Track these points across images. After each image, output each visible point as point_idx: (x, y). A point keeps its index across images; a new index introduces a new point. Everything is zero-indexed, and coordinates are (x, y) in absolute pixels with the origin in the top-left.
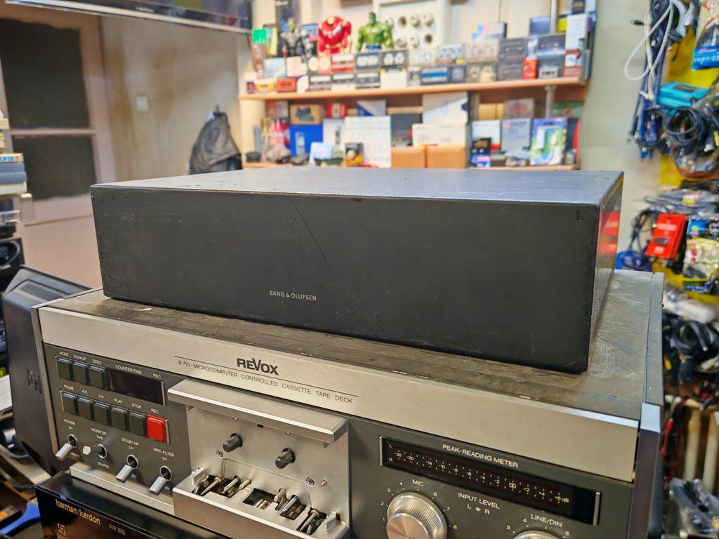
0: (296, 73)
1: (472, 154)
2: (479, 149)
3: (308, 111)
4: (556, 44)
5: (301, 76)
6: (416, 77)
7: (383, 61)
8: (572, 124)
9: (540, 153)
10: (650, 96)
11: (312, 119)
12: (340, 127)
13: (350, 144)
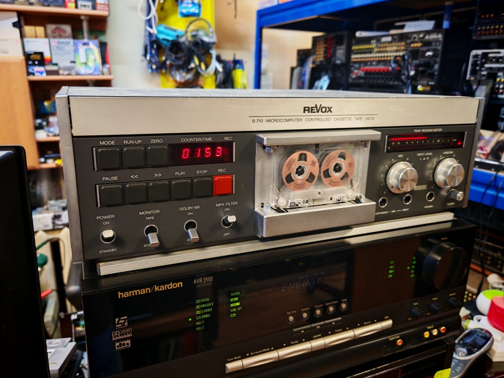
1: (27, 65)
2: (34, 61)
8: (103, 46)
9: (84, 65)
10: (154, 31)
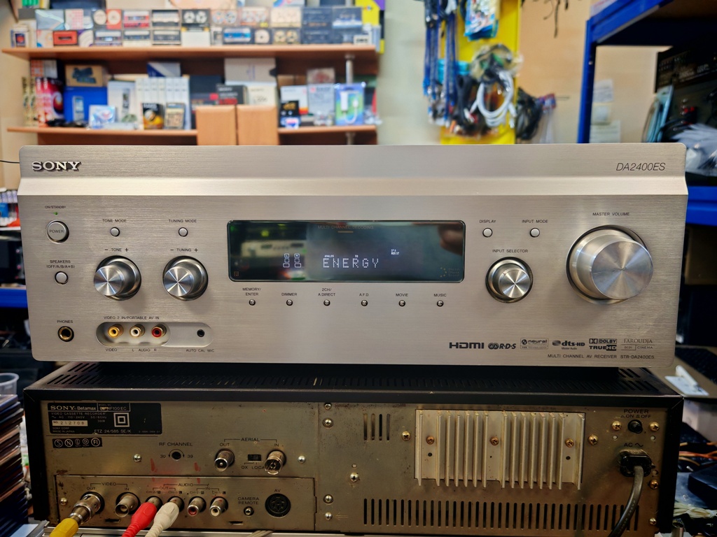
0: (78, 26)
1: (280, 117)
2: (287, 111)
3: (89, 72)
4: (354, 16)
5: (85, 30)
6: (219, 37)
7: (183, 19)
8: (369, 94)
9: (345, 114)
11: (94, 81)
12: (128, 90)
13: (148, 104)
